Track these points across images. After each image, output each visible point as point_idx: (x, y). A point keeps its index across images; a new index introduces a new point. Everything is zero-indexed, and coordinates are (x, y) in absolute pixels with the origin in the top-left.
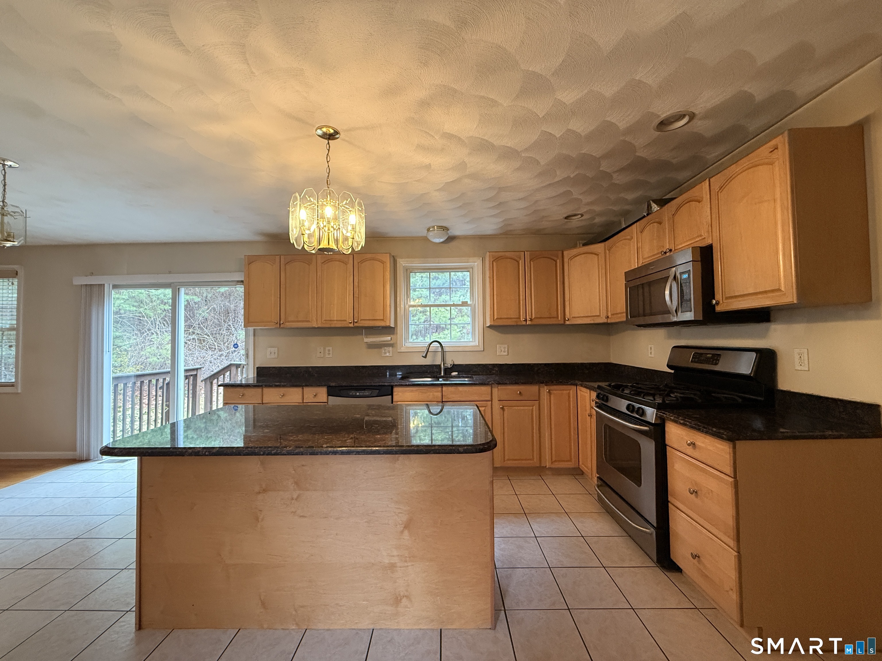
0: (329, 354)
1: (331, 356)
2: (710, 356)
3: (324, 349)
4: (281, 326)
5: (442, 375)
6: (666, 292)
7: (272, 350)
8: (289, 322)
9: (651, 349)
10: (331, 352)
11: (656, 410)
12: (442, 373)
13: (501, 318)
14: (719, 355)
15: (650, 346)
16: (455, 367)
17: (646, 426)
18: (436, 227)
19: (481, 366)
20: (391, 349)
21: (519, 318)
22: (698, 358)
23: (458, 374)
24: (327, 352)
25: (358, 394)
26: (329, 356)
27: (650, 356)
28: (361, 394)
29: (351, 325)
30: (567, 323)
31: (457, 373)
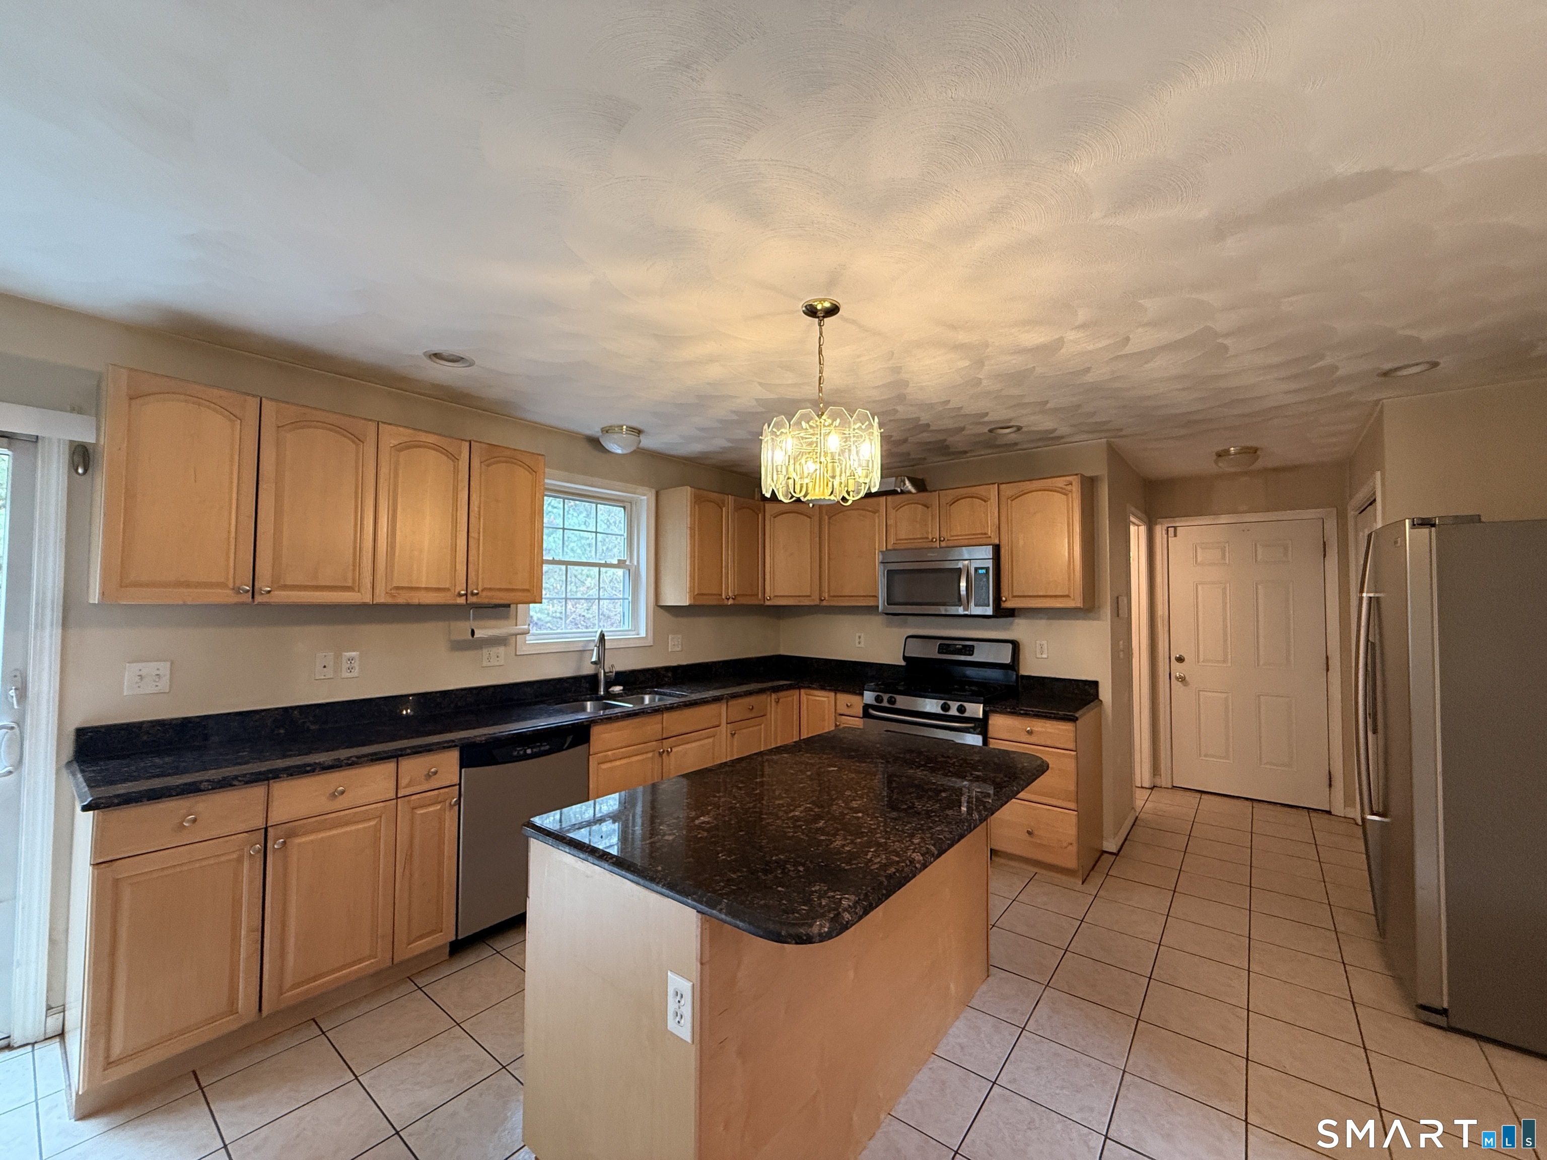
0: (350, 669)
1: (355, 673)
2: (960, 646)
3: (338, 657)
4: (259, 599)
5: (602, 693)
6: (961, 584)
7: (150, 668)
8: (285, 587)
9: (860, 637)
10: (356, 665)
11: (982, 706)
12: (602, 690)
13: (702, 594)
14: (973, 646)
15: (858, 635)
16: (621, 678)
17: (971, 723)
18: (625, 427)
19: (650, 672)
20: (501, 650)
21: (721, 595)
22: (943, 649)
23: (623, 690)
24: (345, 666)
25: (529, 751)
26: (349, 675)
27: (858, 645)
28: (535, 750)
29: (462, 601)
30: (768, 603)
31: (621, 688)
